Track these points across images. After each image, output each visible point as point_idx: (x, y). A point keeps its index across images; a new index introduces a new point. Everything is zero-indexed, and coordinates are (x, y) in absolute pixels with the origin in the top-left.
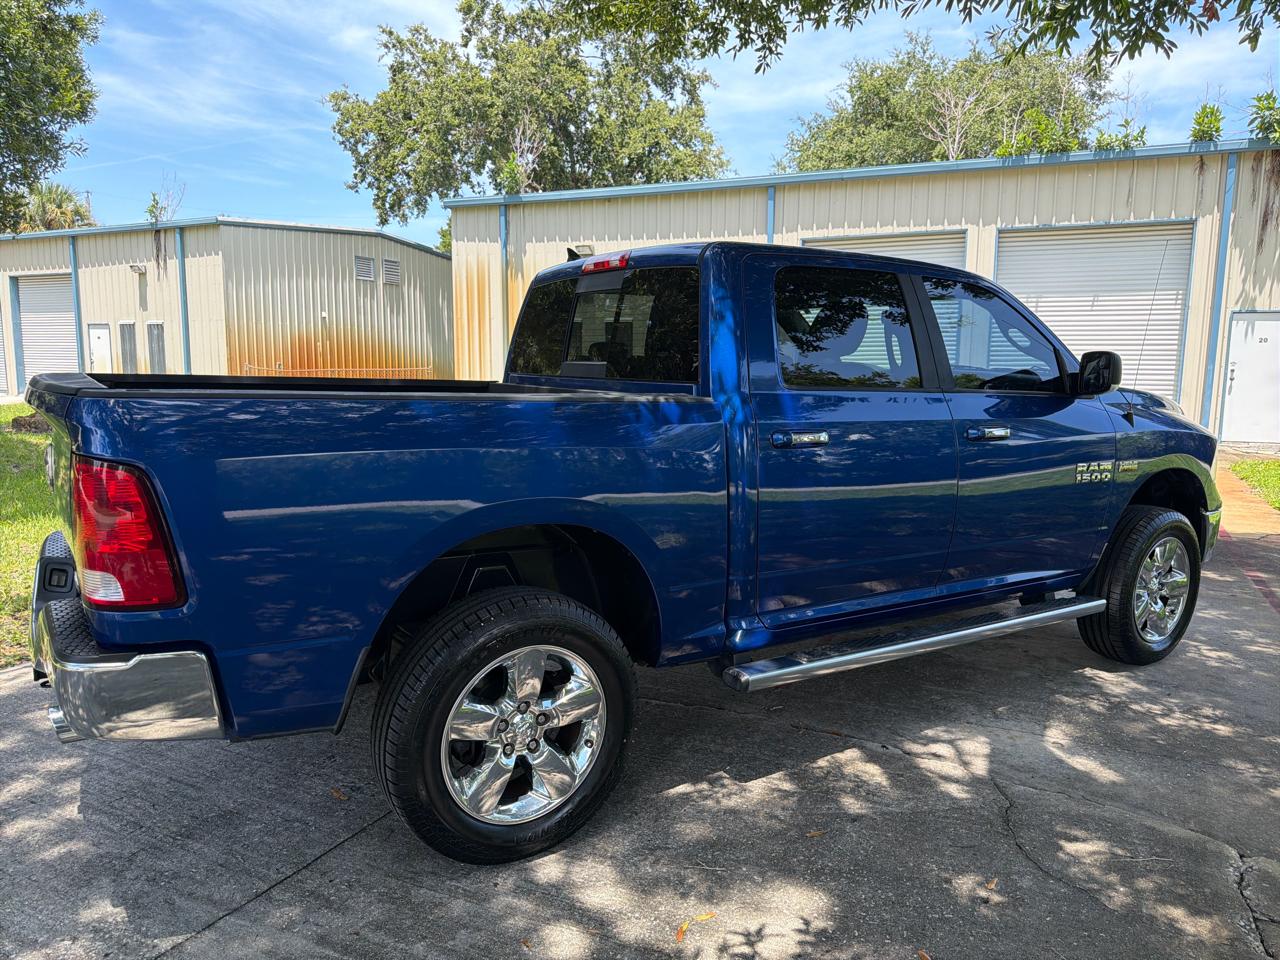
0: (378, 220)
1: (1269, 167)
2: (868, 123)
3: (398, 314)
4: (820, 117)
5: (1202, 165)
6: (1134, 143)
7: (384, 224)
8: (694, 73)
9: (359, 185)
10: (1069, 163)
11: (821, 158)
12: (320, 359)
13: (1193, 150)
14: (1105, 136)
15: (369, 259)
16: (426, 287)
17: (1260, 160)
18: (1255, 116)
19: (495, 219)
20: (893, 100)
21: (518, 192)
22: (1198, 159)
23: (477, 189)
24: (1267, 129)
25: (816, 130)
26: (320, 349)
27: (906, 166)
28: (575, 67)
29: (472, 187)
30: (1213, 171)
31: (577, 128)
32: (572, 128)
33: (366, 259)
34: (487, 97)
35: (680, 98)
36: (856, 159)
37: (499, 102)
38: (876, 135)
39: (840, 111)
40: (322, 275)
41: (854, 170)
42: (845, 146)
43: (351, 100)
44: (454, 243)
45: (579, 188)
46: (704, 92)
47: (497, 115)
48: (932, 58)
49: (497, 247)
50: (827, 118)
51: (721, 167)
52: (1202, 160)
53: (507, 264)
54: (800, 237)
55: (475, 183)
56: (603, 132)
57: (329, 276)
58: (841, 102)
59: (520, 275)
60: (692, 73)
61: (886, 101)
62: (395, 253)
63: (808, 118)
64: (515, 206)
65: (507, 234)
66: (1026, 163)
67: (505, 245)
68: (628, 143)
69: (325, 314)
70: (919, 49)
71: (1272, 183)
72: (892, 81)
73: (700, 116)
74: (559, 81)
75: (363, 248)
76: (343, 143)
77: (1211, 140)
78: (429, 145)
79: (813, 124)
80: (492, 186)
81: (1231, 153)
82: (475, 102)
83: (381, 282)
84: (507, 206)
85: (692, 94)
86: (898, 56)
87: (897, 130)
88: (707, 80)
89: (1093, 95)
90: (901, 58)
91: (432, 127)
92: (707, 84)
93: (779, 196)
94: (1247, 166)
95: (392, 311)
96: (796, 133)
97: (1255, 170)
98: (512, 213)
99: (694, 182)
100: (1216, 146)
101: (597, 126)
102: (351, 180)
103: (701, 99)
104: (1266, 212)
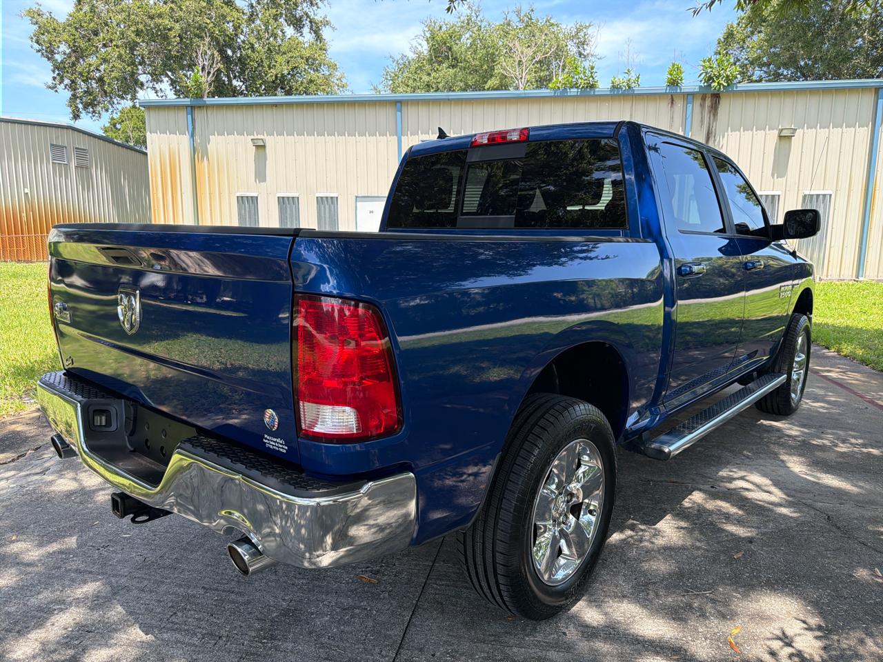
0: (71, 116)
1: (710, 104)
2: (440, 63)
3: (88, 191)
4: (405, 57)
5: (672, 100)
6: (633, 85)
7: (76, 119)
8: (318, 18)
9: (58, 86)
10: (595, 96)
11: (408, 86)
12: (25, 228)
13: (668, 91)
14: (616, 79)
15: (63, 147)
16: (111, 169)
17: (705, 99)
18: (702, 71)
19: (183, 116)
20: (455, 48)
21: (202, 97)
22: (670, 97)
23: (159, 94)
24: (709, 80)
25: (402, 66)
26: (25, 219)
27: (476, 93)
28: (231, 6)
29: (156, 92)
30: (679, 105)
31: (234, 52)
32: (229, 52)
33: (61, 146)
34: (167, 22)
35: (307, 36)
36: (433, 88)
37: (177, 26)
38: (445, 72)
39: (419, 54)
40: (23, 158)
41: (432, 94)
42: (426, 78)
43: (45, 17)
44: (148, 134)
45: (236, 96)
46: (326, 33)
47: (175, 36)
48: (482, 21)
49: (185, 140)
50: (410, 58)
51: (343, 87)
52: (672, 98)
53: (194, 150)
54: (420, 139)
55: (158, 89)
56: (254, 56)
57: (29, 160)
58: (419, 47)
59: (205, 158)
60: (316, 18)
61: (450, 49)
62: (83, 143)
63: (398, 57)
64: (200, 107)
65: (194, 128)
66: (569, 94)
67: (193, 136)
68: (275, 66)
69: (27, 191)
70: (473, 14)
71: (712, 115)
72: (454, 36)
73: (323, 49)
74: (223, 15)
75: (57, 138)
76: (39, 51)
77: (677, 85)
78: (120, 57)
79: (401, 61)
80: (173, 92)
81: (688, 94)
82: (157, 26)
83: (73, 165)
84: (192, 107)
85: (316, 32)
86: (459, 18)
87: (460, 69)
88: (328, 24)
89: (580, 54)
90: (462, 18)
91: (119, 43)
92: (327, 26)
93: (405, 109)
94: (697, 103)
95: (83, 189)
96: (390, 67)
97: (702, 106)
98: (197, 113)
99: (321, 96)
100: (681, 89)
101: (250, 51)
102: (50, 82)
103: (324, 37)
104: (708, 132)
